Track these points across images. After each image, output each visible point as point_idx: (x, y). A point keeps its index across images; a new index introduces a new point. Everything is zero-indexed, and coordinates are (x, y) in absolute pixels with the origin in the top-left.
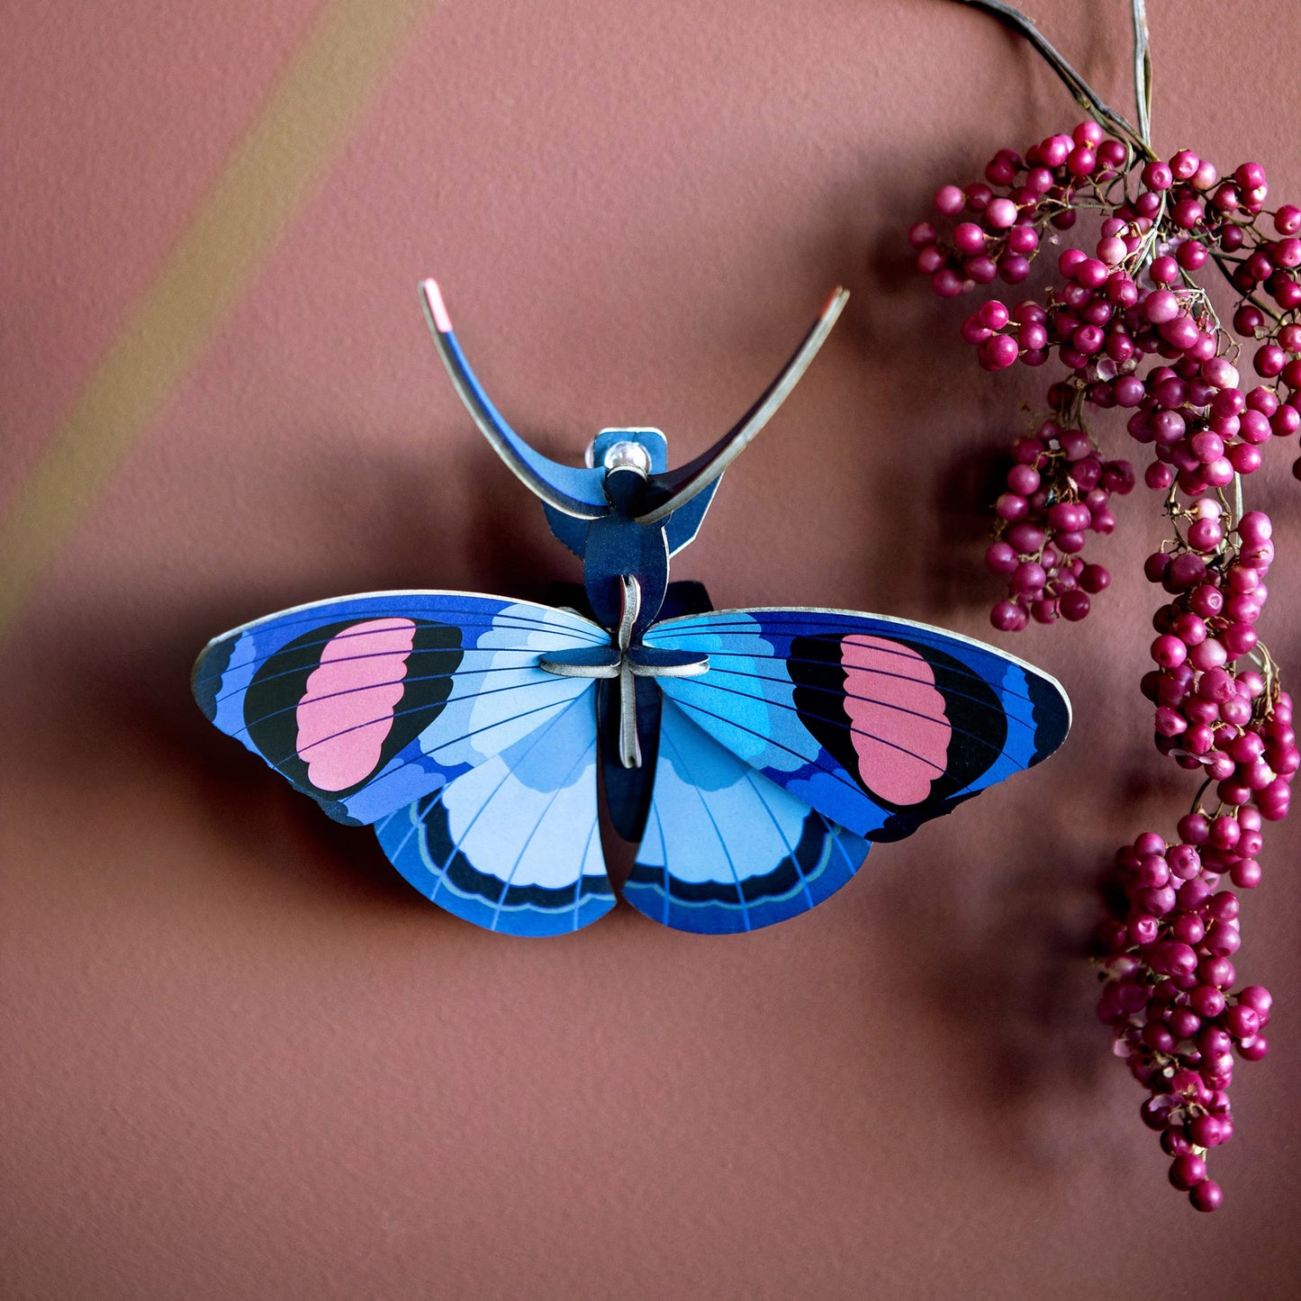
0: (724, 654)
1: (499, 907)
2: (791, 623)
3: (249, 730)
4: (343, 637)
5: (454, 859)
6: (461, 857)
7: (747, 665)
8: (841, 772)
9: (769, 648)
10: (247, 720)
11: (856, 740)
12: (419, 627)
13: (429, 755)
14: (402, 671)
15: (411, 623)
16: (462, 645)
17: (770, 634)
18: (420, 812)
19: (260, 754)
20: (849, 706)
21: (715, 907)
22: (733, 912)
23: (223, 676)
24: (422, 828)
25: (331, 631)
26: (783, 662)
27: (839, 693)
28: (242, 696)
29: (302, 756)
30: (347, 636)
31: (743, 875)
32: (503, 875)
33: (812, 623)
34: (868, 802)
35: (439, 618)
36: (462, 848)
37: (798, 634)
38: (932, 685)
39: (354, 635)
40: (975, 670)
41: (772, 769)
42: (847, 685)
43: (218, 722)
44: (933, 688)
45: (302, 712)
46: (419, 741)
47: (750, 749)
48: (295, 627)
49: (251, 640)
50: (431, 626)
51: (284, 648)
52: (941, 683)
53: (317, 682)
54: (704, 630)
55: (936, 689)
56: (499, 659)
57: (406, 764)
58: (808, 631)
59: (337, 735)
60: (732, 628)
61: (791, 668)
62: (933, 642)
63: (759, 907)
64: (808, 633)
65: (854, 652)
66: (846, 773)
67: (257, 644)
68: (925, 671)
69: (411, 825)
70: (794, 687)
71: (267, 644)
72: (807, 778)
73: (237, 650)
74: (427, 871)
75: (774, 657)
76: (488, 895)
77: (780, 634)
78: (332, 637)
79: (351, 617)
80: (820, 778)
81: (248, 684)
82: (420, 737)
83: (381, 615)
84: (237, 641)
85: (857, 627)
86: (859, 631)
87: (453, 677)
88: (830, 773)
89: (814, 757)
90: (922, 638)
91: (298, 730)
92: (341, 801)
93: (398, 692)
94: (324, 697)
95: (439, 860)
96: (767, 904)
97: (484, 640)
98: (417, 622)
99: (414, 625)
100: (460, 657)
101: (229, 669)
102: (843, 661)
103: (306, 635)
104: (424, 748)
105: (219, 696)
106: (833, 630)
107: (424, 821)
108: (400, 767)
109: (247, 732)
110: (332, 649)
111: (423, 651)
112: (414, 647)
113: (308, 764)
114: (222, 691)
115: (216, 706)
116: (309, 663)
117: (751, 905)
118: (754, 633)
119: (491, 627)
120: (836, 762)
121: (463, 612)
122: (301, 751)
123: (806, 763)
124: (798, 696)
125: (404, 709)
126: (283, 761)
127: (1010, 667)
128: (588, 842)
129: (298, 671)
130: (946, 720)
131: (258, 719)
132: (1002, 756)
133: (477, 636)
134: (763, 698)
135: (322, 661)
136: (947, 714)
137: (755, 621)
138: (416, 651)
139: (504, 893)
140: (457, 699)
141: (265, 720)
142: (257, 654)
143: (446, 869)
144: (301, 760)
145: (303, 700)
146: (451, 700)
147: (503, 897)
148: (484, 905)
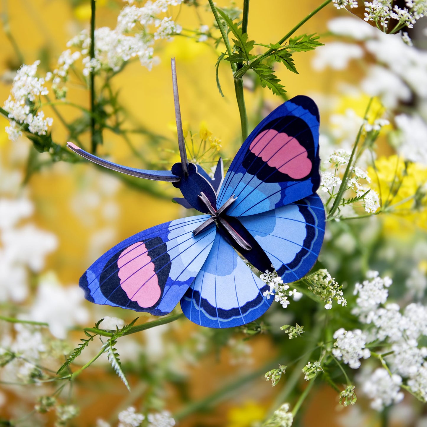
0: (235, 189)
1: (242, 316)
2: (237, 161)
3: (109, 299)
4: (121, 257)
5: (218, 312)
6: (220, 309)
7: (242, 185)
8: (289, 183)
9: (240, 175)
10: (106, 297)
11: (282, 170)
12: (145, 242)
13: (177, 280)
14: (149, 259)
15: (142, 243)
16: (163, 241)
17: (237, 171)
20: (271, 164)
21: (304, 260)
22: (309, 255)
23: (89, 287)
24: (202, 309)
26: (247, 174)
27: (265, 164)
28: (99, 290)
29: (133, 300)
30: (123, 256)
31: (302, 243)
32: (236, 306)
33: (240, 155)
35: (149, 237)
36: (218, 307)
37: (241, 162)
38: (278, 133)
39: (125, 255)
41: (276, 204)
42: (264, 160)
44: (279, 134)
45: (123, 286)
46: (170, 278)
47: (267, 206)
48: (103, 261)
49: (90, 272)
51: (103, 270)
52: (280, 130)
53: (122, 275)
54: (225, 190)
56: (179, 240)
57: (170, 287)
58: (242, 158)
59: (140, 288)
60: (229, 181)
61: (250, 173)
62: (265, 123)
63: (313, 246)
64: (243, 159)
65: (256, 150)
66: (290, 182)
67: (94, 272)
68: (272, 132)
70: (256, 176)
71: (97, 270)
72: (285, 195)
73: (88, 276)
75: (244, 175)
76: (236, 315)
77: (238, 168)
78: (118, 259)
79: (120, 250)
80: (287, 191)
81: (99, 286)
82: (170, 276)
83: (130, 244)
84: (86, 274)
85: (249, 142)
86: (250, 143)
87: (167, 253)
88: (287, 187)
89: (280, 188)
91: (126, 293)
92: (156, 308)
93: (152, 266)
94: (128, 278)
96: (314, 244)
97: (170, 236)
98: (143, 241)
99: (143, 243)
100: (165, 246)
101: (89, 284)
102: (256, 155)
103: (109, 262)
104: (174, 278)
105: (91, 294)
106: (246, 151)
108: (169, 289)
110: (120, 262)
111: (151, 249)
112: (148, 250)
113: (137, 302)
114: (91, 292)
115: (92, 297)
116: (115, 270)
117: (311, 248)
118: (234, 175)
119: (169, 232)
120: (285, 183)
121: (157, 231)
122: (131, 299)
123: (280, 192)
124: (259, 178)
125: (158, 270)
126: (127, 304)
127: (285, 104)
128: (254, 279)
129: (113, 274)
130: (291, 138)
131: (110, 295)
132: (311, 129)
133: (167, 236)
134: (254, 189)
135: (119, 268)
136: (289, 135)
137: (230, 172)
138: (149, 251)
139: (240, 311)
140: (174, 259)
141: (112, 294)
142: (95, 275)
143: (218, 316)
144: (133, 301)
145: (121, 282)
146: (172, 260)
147: (241, 312)
148: (237, 319)
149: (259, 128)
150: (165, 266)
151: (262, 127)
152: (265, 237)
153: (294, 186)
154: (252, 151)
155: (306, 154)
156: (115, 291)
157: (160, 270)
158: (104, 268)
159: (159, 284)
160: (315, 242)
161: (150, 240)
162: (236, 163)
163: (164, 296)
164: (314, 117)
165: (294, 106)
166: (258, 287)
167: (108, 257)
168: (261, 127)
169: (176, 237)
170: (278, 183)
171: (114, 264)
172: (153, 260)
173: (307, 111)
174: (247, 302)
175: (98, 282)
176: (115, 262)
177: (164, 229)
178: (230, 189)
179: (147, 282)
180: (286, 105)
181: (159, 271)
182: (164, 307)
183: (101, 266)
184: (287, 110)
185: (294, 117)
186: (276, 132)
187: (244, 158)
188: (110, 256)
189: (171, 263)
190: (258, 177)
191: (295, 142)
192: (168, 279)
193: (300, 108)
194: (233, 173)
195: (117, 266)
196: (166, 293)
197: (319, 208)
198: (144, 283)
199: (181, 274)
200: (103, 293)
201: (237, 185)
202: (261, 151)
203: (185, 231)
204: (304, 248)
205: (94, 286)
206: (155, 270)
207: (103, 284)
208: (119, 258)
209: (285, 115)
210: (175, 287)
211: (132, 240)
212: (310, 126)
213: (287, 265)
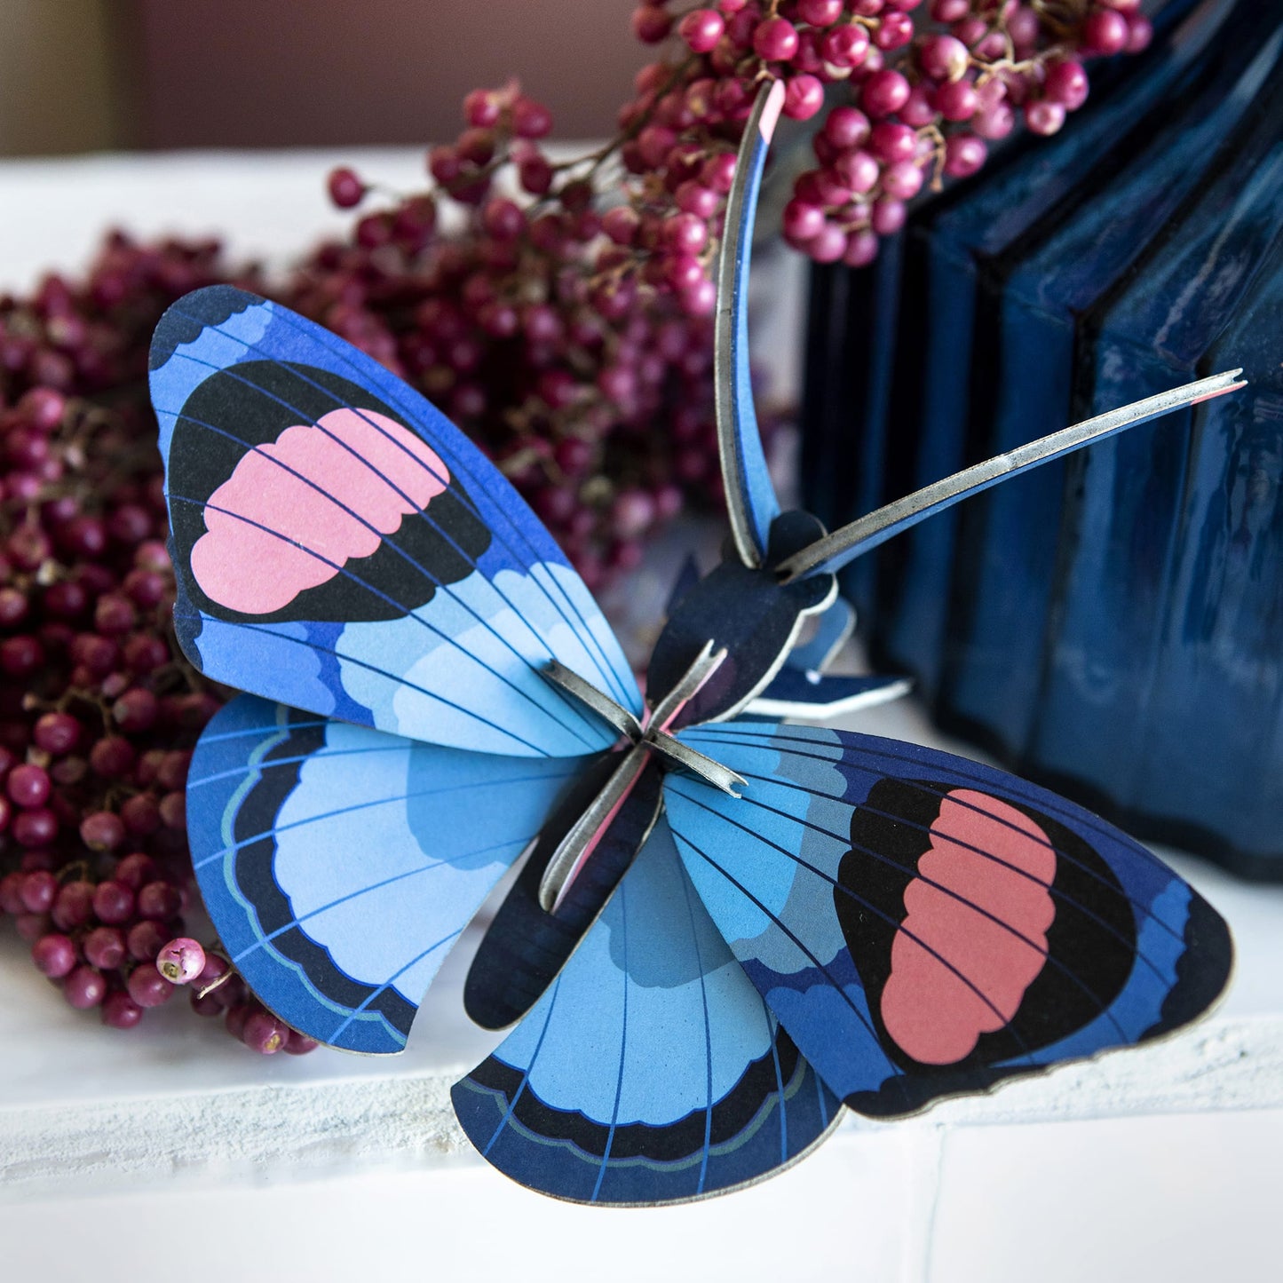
0: (775, 782)
1: (263, 940)
2: (887, 754)
3: (181, 421)
4: (363, 417)
5: (260, 841)
6: (271, 846)
7: (799, 803)
8: (856, 991)
9: (839, 785)
10: (188, 409)
11: (901, 944)
12: (452, 490)
13: (340, 659)
14: (392, 525)
15: (446, 476)
16: (479, 560)
17: (851, 766)
18: (267, 757)
19: (167, 464)
20: (914, 894)
21: (565, 1149)
22: (585, 1166)
23: (206, 330)
24: (254, 776)
25: (359, 398)
26: (849, 810)
27: (907, 870)
28: (206, 374)
29: (209, 515)
30: (369, 421)
32: (299, 909)
34: (874, 1047)
35: (480, 501)
37: (892, 772)
38: (1045, 885)
39: (377, 427)
40: (1120, 878)
42: (925, 863)
43: (156, 378)
44: (1044, 891)
45: (250, 462)
48: (325, 352)
49: (267, 317)
50: (464, 502)
51: (292, 365)
52: (1059, 890)
53: (295, 441)
54: (763, 741)
55: (1051, 893)
56: (504, 620)
57: (307, 643)
58: (905, 772)
59: (264, 529)
60: (803, 747)
61: (857, 821)
62: (1075, 823)
63: (626, 1169)
64: (904, 775)
65: (955, 816)
66: (863, 993)
67: (271, 330)
68: (1044, 862)
69: (245, 764)
70: (848, 848)
71: (280, 341)
72: (802, 990)
73: (245, 314)
74: (218, 828)
75: (842, 800)
76: (261, 915)
77: (863, 768)
78: (352, 405)
79: (391, 403)
80: (824, 991)
81: (223, 366)
82: (349, 627)
83: (423, 433)
84: (254, 305)
85: (977, 779)
86: (977, 785)
87: (439, 590)
88: (839, 988)
89: (826, 958)
90: (1063, 813)
91: (229, 477)
92: (203, 615)
93: (366, 546)
94: (287, 468)
95: (243, 827)
96: (638, 1168)
97: (506, 578)
98: (455, 482)
99: (448, 481)
100: (462, 573)
101: (219, 327)
102: (935, 825)
103: (329, 375)
104: (344, 645)
105: (181, 348)
106: (941, 777)
107: (264, 771)
108: (298, 641)
109: (174, 423)
110: (341, 420)
111: (433, 524)
112: (427, 510)
113: (206, 531)
114: (190, 346)
115: (170, 356)
116: (304, 411)
117: (617, 1164)
118: (830, 760)
119: (525, 570)
120: (856, 974)
121: (511, 523)
122: (210, 506)
123: (812, 965)
124: (846, 863)
125: (358, 574)
126: (184, 499)
127: (1174, 883)
128: (428, 951)
129: (287, 405)
130: (1043, 944)
131: (199, 419)
132: (1103, 1017)
133: (504, 565)
134: (798, 856)
135: (319, 422)
136: (1050, 934)
137: (839, 742)
138: (426, 516)
139: (282, 930)
140: (423, 622)
141: (207, 429)
142: (261, 341)
143: (241, 845)
144: (202, 517)
145: (265, 447)
146: (414, 616)
147: (277, 933)
148: (248, 924)
149: (1046, 805)
150: (384, 596)
151: (1054, 815)
152: (611, 962)
153: (853, 1013)
154: (945, 803)
155: (993, 1024)
156: (222, 435)
157: (363, 583)
158: (299, 365)
159: (302, 593)
160: (644, 1168)
161: (469, 507)
162: (881, 754)
163: (262, 630)
164: (1153, 1015)
165: (1177, 917)
166: (397, 975)
167: (347, 368)
168: (1053, 809)
169: (512, 606)
170: (846, 944)
171: (330, 400)
172: (390, 543)
173: (1172, 978)
174: (326, 947)
175: (238, 360)
176: (337, 399)
177: (531, 547)
178: (769, 762)
179: (297, 545)
180: (1173, 885)
181: (356, 579)
182: (218, 643)
183: (305, 351)
184: (1151, 896)
185: (1130, 930)
186: (1048, 875)
187: (909, 780)
188: (354, 372)
189: (398, 615)
190: (846, 858)
191: (1030, 964)
192: (336, 624)
193: (1178, 947)
194: (838, 754)
195: (323, 412)
196: (275, 634)
197: (784, 1141)
198: (288, 536)
199: (370, 667)
200: (201, 390)
201: (792, 786)
202: (957, 838)
203: (547, 630)
204: (611, 1134)
205: (215, 348)
206: (351, 561)
207: (236, 381)
208: (359, 410)
209: (1129, 893)
210: (310, 660)
211: (446, 437)
212: (1114, 1009)
213: (528, 1090)
